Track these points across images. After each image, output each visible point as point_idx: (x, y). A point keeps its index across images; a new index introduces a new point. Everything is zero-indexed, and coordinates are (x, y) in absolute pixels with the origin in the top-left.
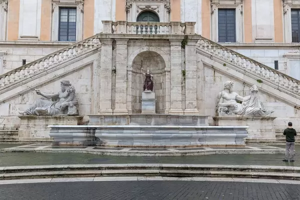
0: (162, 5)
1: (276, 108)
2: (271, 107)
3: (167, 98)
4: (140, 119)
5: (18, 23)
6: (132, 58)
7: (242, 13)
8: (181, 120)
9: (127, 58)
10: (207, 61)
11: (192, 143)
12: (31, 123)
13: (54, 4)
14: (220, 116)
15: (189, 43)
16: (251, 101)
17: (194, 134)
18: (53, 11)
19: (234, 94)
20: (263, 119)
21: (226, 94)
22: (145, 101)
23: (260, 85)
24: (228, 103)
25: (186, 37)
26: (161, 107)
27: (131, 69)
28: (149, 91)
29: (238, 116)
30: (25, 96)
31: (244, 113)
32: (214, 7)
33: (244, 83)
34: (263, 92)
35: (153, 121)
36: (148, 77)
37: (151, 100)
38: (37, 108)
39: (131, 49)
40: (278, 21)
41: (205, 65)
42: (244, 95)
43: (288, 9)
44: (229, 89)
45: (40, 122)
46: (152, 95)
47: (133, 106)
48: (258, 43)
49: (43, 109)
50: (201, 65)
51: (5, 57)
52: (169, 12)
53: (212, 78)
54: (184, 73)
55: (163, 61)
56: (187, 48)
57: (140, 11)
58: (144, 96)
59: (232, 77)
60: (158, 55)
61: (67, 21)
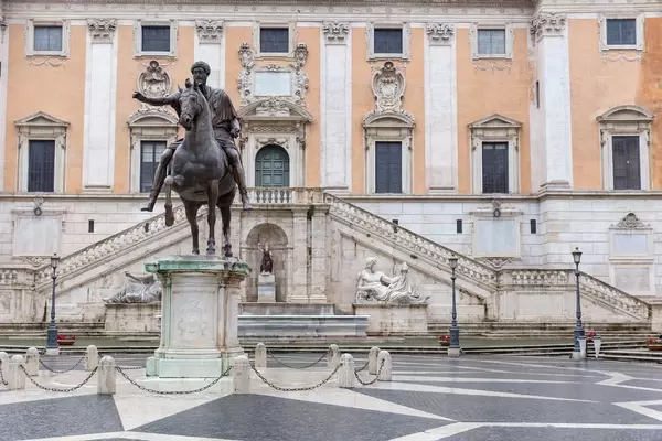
0: (293, 138)
1: (434, 291)
2: (428, 290)
3: (289, 281)
4: (254, 308)
5: (81, 166)
6: (246, 232)
7: (410, 148)
8: (302, 309)
9: (240, 232)
10: (346, 230)
11: (308, 334)
12: (120, 313)
13: (134, 137)
14: (358, 303)
15: (317, 214)
16: (400, 283)
17: (310, 324)
18: (132, 147)
19: (379, 274)
20: (412, 306)
21: (367, 275)
22: (262, 285)
23: (413, 262)
24: (369, 286)
25: (313, 207)
26: (283, 292)
27: (245, 246)
28: (268, 273)
29: (380, 303)
30: (108, 277)
31: (388, 299)
32: (370, 139)
33: (395, 260)
34: (419, 271)
35: (268, 310)
36: (266, 255)
37: (270, 284)
38: (128, 294)
39: (244, 221)
40: (463, 160)
41: (343, 235)
42: (394, 274)
43: (478, 143)
44: (371, 268)
45: (132, 312)
46: (271, 278)
47: (247, 292)
48: (433, 194)
49: (136, 295)
50: (337, 237)
51: (64, 218)
52: (304, 147)
53: (353, 253)
54: (310, 251)
55: (285, 235)
56: (313, 219)
57: (261, 146)
58: (261, 280)
59: (378, 252)
60: (279, 228)
61: (151, 160)
